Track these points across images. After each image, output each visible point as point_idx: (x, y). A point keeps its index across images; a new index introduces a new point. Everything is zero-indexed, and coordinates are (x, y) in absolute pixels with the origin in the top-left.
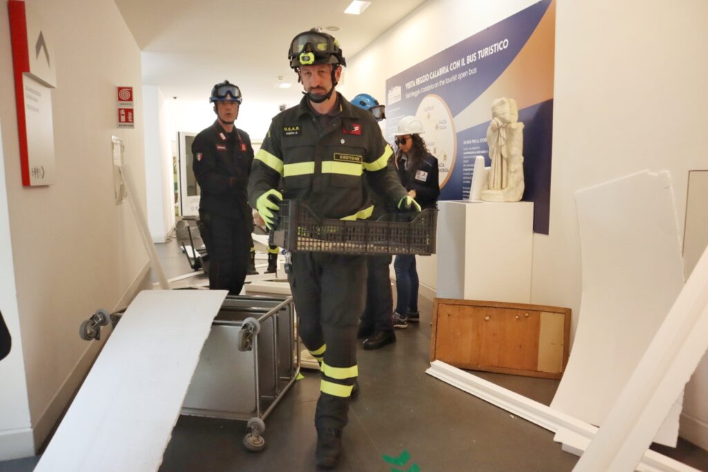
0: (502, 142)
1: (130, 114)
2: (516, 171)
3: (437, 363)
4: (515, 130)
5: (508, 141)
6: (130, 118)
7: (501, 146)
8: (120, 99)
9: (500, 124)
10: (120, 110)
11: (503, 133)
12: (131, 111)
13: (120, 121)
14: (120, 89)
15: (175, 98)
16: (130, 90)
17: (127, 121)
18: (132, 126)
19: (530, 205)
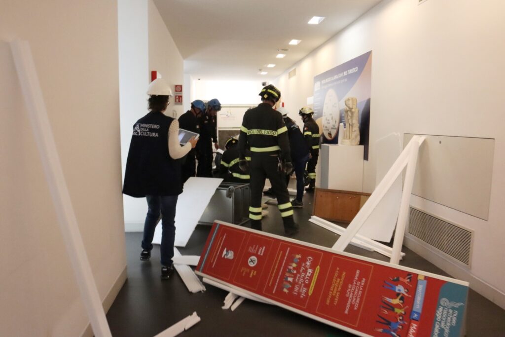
0: (349, 118)
1: (180, 98)
2: (355, 131)
3: (314, 217)
4: (354, 112)
5: (352, 117)
6: (180, 100)
7: (349, 120)
8: (176, 91)
9: (348, 109)
10: (176, 96)
11: (349, 113)
12: (181, 97)
13: (176, 101)
14: (176, 86)
15: (199, 79)
16: (181, 86)
17: (179, 101)
18: (181, 104)
19: (362, 147)
